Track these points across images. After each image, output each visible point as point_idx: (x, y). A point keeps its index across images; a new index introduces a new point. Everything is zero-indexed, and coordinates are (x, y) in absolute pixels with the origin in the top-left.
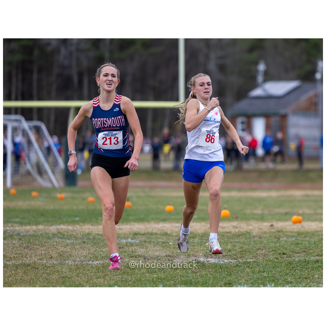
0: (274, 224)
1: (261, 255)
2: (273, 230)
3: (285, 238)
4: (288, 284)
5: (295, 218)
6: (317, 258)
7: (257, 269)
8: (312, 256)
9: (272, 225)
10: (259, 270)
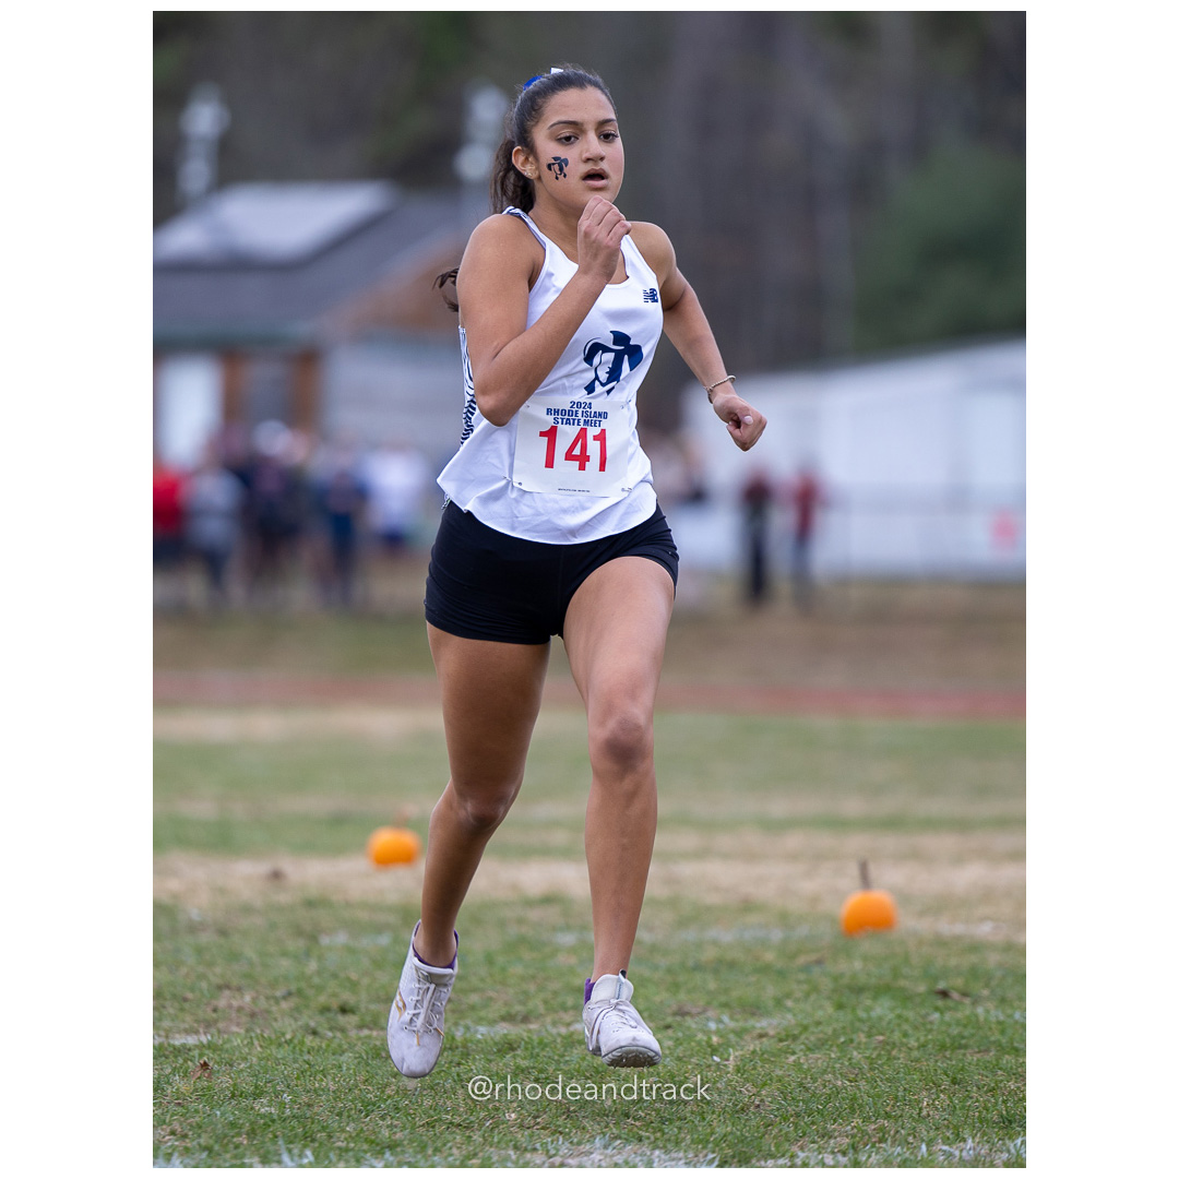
0: (289, 866)
1: (234, 1015)
2: (283, 898)
3: (341, 938)
4: (379, 1154)
5: (384, 838)
6: (503, 1029)
7: (224, 1081)
8: (480, 1021)
9: (276, 876)
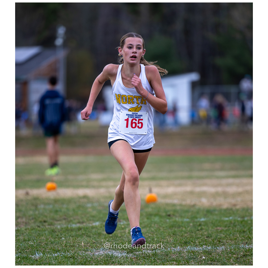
1: (22, 223)
3: (42, 206)
6: (78, 225)
8: (73, 223)
9: (27, 193)
10: (24, 239)
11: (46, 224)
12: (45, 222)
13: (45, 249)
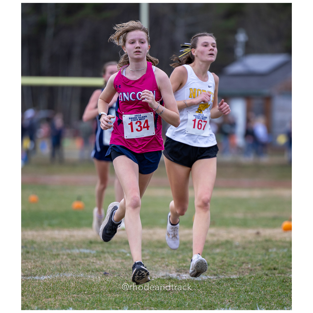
0: (261, 231)
1: (246, 270)
2: (260, 239)
5: (286, 224)
9: (258, 233)
11: (277, 272)
12: (275, 269)
13: (270, 303)
